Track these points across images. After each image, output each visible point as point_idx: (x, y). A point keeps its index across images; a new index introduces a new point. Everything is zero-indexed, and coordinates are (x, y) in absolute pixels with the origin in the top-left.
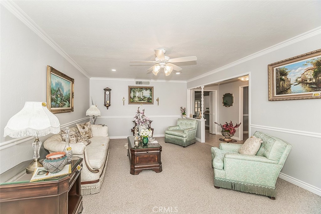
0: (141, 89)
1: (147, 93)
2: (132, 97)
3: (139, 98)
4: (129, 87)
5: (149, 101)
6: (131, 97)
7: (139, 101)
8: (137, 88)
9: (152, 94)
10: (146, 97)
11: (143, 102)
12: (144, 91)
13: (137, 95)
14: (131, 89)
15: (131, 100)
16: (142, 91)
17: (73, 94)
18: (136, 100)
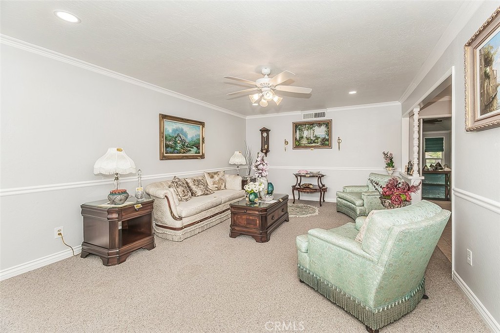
0: (312, 124)
1: (320, 132)
2: (298, 138)
3: (308, 139)
4: (294, 123)
5: (326, 143)
6: (296, 139)
7: (309, 143)
8: (305, 124)
9: (329, 133)
10: (319, 138)
11: (314, 145)
12: (316, 128)
13: (305, 135)
14: (297, 126)
15: (297, 143)
16: (313, 128)
17: (203, 139)
18: (304, 142)
